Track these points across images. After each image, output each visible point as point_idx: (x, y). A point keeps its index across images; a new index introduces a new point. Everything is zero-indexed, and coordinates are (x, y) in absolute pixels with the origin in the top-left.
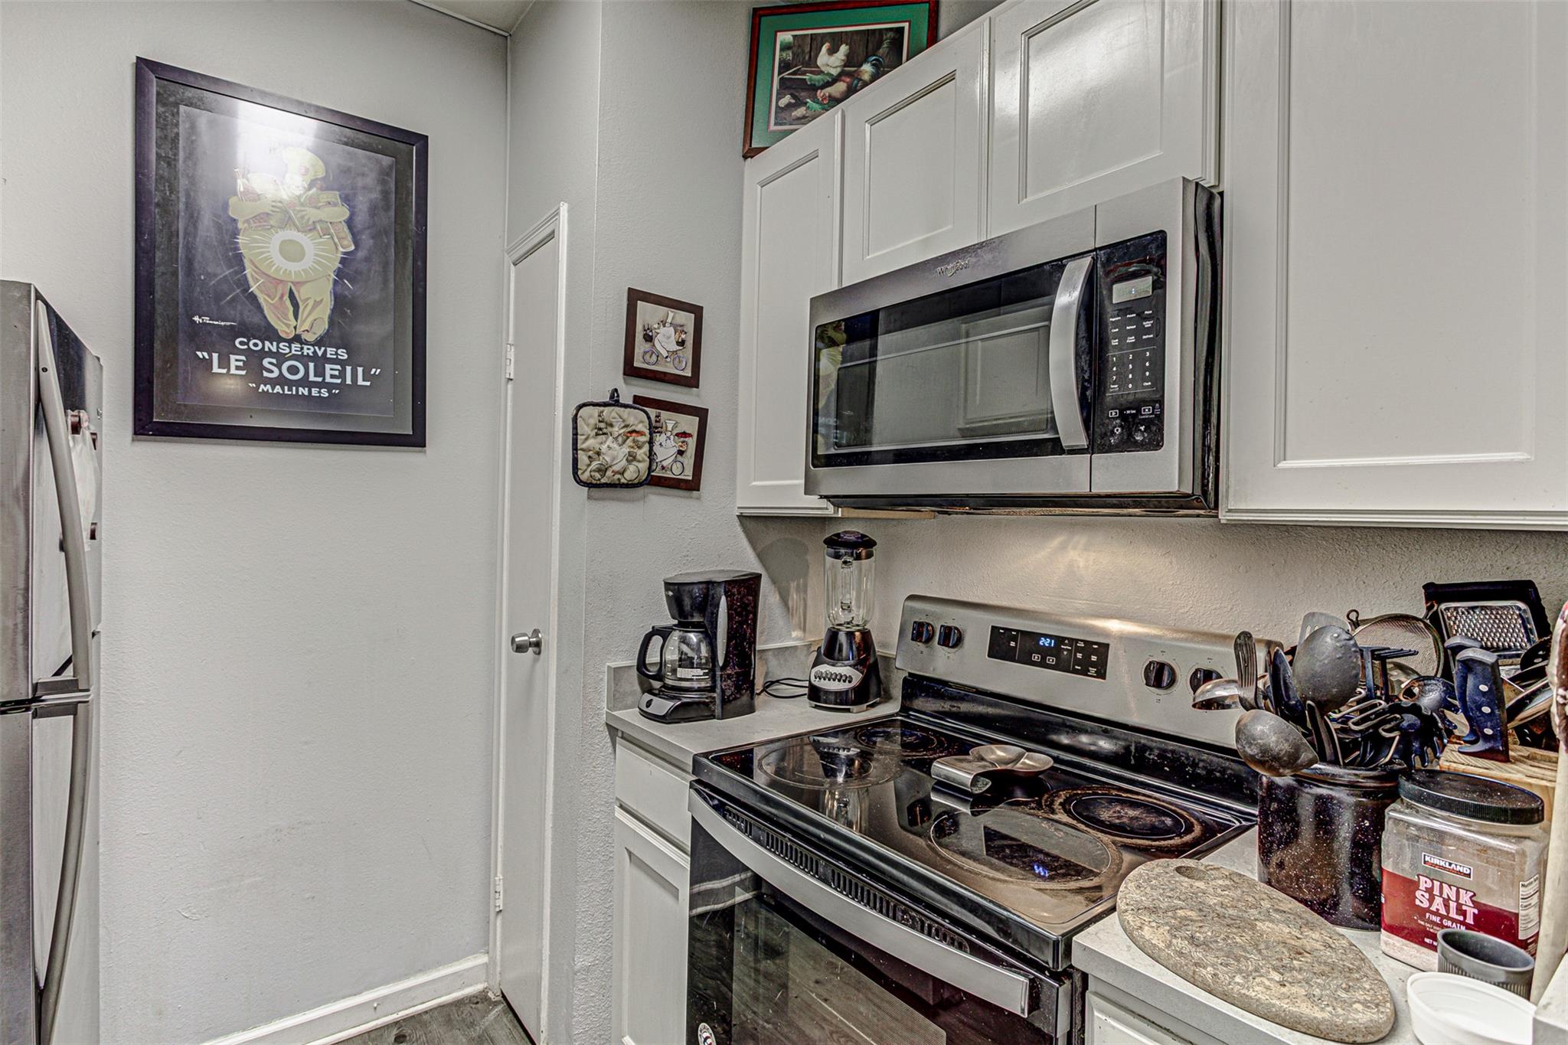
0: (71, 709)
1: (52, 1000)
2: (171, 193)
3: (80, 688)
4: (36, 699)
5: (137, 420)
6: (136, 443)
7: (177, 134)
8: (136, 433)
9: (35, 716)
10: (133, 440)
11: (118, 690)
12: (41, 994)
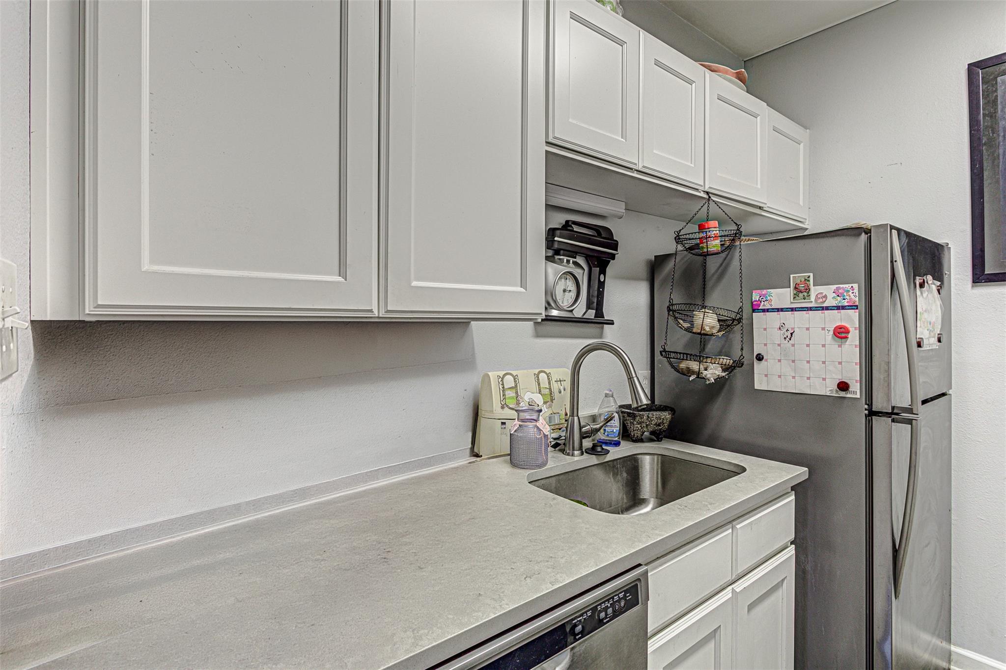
0: (910, 422)
1: (901, 556)
2: (993, 133)
3: (914, 413)
4: (892, 413)
5: (974, 274)
6: (975, 288)
7: (997, 96)
8: (974, 282)
9: (893, 421)
10: (973, 286)
11: (965, 430)
12: (896, 552)
